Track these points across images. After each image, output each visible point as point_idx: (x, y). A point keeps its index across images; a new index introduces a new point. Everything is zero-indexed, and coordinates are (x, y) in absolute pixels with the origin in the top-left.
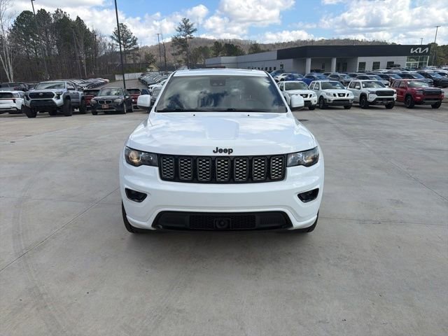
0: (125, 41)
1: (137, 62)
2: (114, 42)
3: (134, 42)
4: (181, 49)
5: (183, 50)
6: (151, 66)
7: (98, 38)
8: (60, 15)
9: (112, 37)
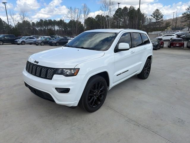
0: (157, 17)
1: (161, 26)
2: (152, 18)
3: (162, 17)
4: (186, 19)
5: (188, 20)
6: (168, 28)
7: (145, 16)
8: (131, 8)
9: (152, 16)
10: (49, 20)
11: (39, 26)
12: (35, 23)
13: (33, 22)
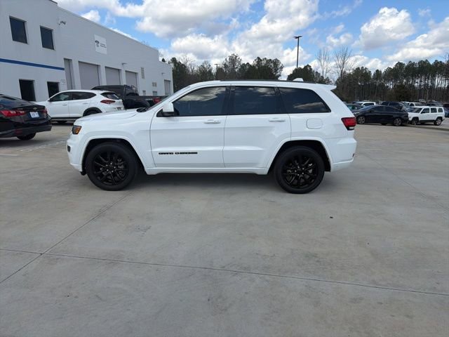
10: (421, 62)
11: (391, 80)
12: (383, 71)
13: (377, 71)
